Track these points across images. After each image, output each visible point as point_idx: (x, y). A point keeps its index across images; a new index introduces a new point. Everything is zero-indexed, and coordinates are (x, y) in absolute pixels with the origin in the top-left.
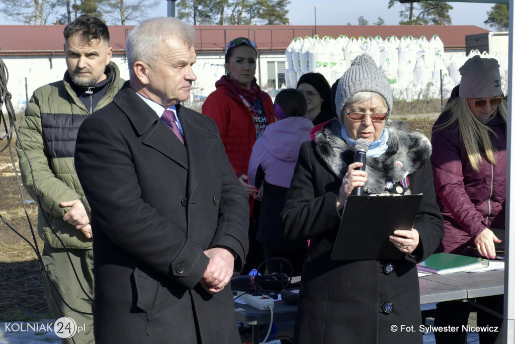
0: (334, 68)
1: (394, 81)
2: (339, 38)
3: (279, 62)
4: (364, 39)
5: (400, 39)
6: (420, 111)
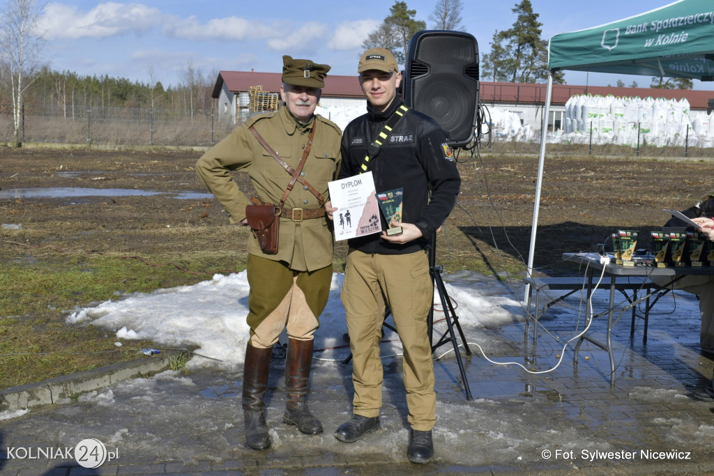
0: (602, 119)
1: (648, 131)
2: (607, 97)
3: (557, 112)
4: (626, 98)
5: (655, 99)
6: (669, 155)
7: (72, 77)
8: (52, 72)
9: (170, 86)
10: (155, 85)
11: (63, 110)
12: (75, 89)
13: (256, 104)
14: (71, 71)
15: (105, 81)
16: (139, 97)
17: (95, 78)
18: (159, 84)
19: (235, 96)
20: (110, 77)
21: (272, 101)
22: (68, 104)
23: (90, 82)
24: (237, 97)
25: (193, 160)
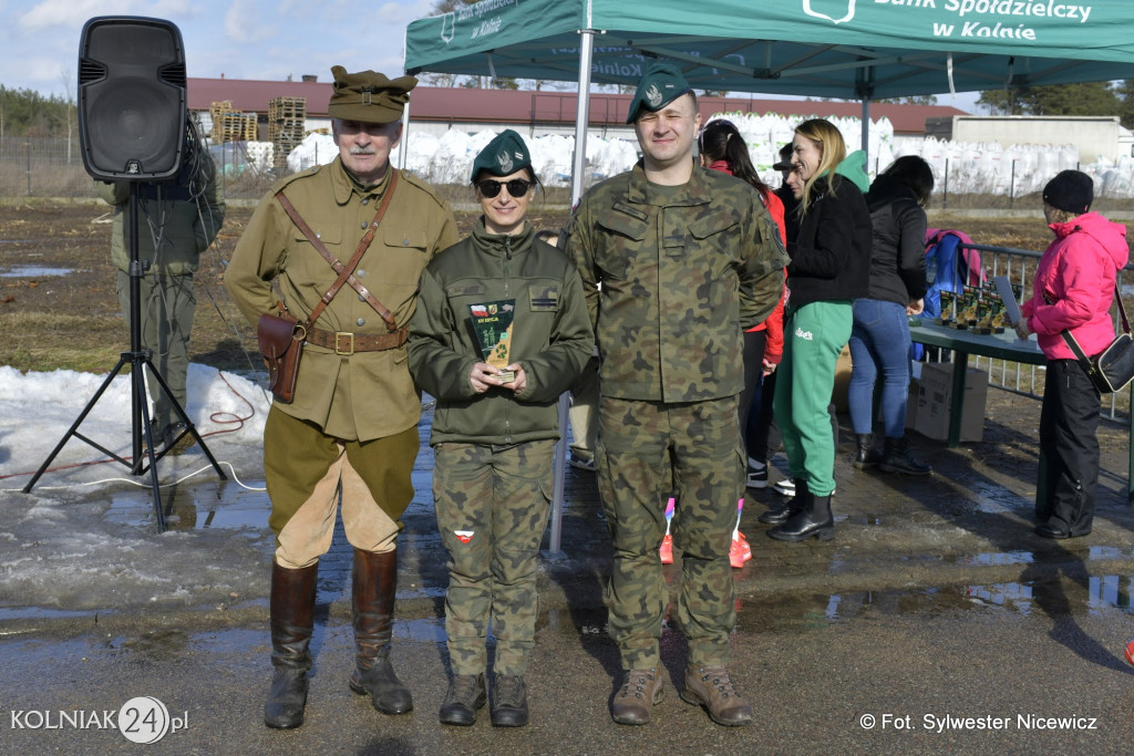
0: (756, 150)
5: (840, 119)
13: (223, 131)
21: (247, 126)
25: (85, 219)
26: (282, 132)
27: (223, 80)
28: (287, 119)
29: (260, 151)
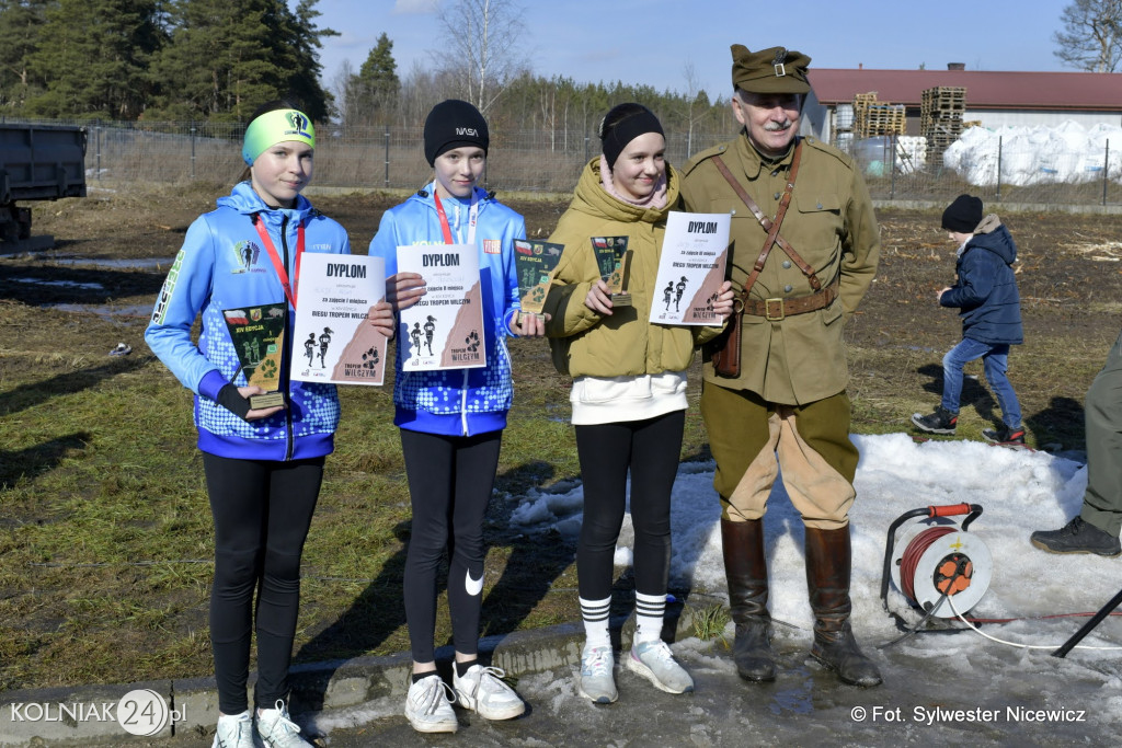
7: (566, 86)
8: (537, 79)
9: (720, 97)
10: (696, 95)
11: (550, 140)
12: (570, 106)
13: (866, 125)
14: (565, 77)
15: (617, 92)
16: (670, 116)
17: (600, 88)
18: (702, 94)
19: (829, 111)
20: (624, 85)
21: (894, 119)
22: (559, 128)
23: (593, 94)
24: (832, 112)
26: (937, 125)
27: (860, 71)
28: (943, 111)
29: (912, 147)
